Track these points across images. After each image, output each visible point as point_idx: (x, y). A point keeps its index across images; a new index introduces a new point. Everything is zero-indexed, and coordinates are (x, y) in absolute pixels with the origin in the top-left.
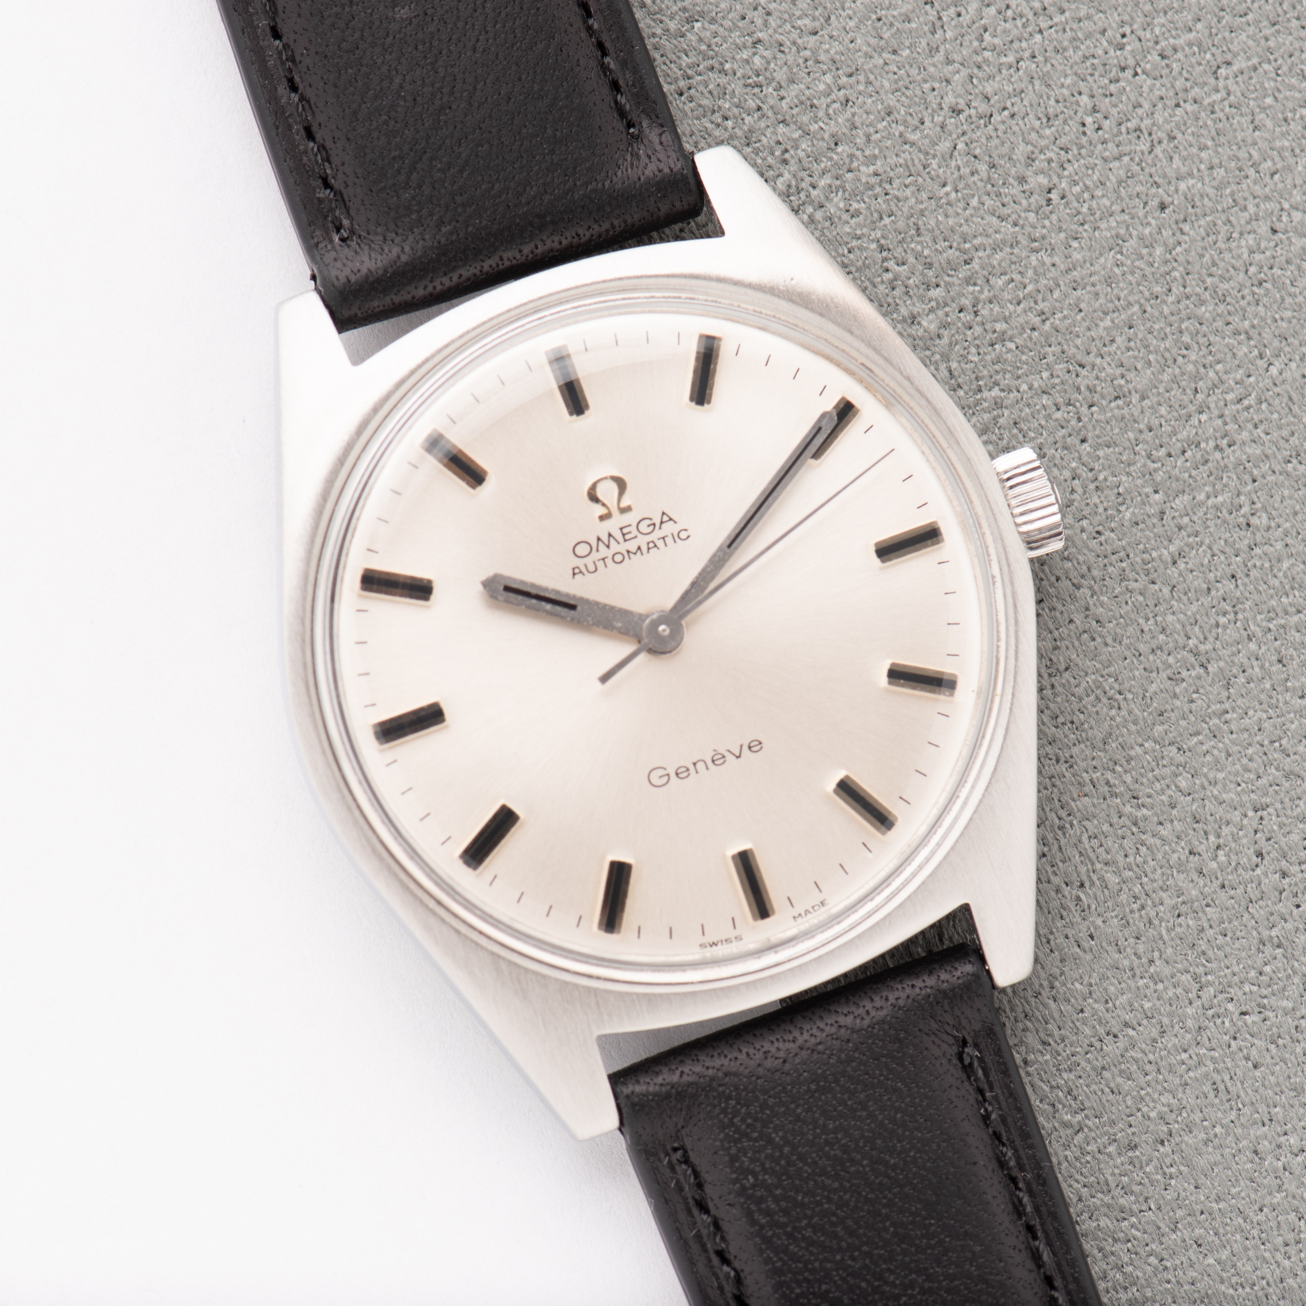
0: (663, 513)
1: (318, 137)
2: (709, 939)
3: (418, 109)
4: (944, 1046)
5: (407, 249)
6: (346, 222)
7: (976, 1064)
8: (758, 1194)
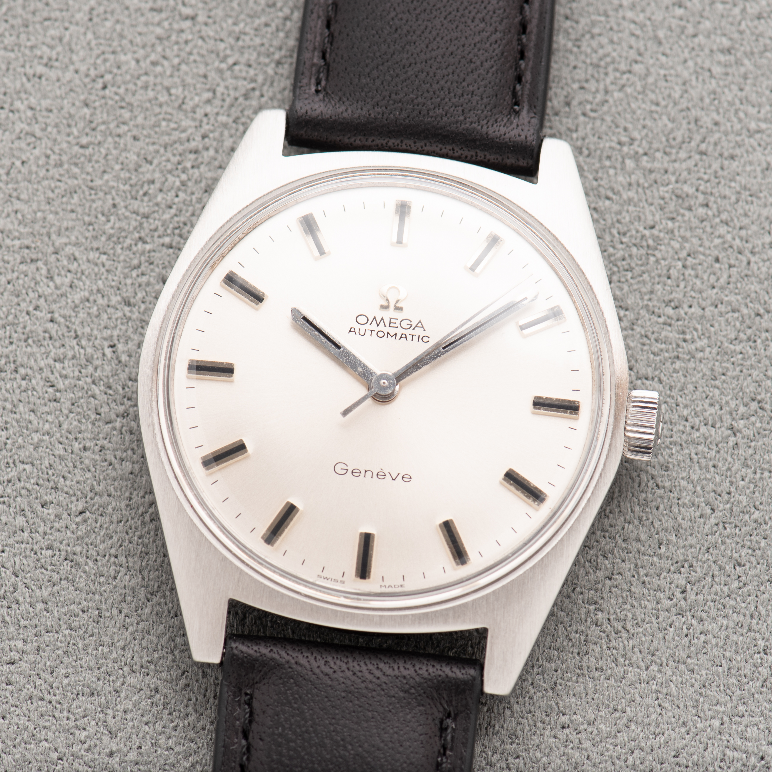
0: (420, 322)
1: (332, 28)
2: (324, 574)
3: (396, 36)
4: (435, 710)
5: (349, 111)
6: (323, 83)
7: (449, 730)
8: (280, 740)
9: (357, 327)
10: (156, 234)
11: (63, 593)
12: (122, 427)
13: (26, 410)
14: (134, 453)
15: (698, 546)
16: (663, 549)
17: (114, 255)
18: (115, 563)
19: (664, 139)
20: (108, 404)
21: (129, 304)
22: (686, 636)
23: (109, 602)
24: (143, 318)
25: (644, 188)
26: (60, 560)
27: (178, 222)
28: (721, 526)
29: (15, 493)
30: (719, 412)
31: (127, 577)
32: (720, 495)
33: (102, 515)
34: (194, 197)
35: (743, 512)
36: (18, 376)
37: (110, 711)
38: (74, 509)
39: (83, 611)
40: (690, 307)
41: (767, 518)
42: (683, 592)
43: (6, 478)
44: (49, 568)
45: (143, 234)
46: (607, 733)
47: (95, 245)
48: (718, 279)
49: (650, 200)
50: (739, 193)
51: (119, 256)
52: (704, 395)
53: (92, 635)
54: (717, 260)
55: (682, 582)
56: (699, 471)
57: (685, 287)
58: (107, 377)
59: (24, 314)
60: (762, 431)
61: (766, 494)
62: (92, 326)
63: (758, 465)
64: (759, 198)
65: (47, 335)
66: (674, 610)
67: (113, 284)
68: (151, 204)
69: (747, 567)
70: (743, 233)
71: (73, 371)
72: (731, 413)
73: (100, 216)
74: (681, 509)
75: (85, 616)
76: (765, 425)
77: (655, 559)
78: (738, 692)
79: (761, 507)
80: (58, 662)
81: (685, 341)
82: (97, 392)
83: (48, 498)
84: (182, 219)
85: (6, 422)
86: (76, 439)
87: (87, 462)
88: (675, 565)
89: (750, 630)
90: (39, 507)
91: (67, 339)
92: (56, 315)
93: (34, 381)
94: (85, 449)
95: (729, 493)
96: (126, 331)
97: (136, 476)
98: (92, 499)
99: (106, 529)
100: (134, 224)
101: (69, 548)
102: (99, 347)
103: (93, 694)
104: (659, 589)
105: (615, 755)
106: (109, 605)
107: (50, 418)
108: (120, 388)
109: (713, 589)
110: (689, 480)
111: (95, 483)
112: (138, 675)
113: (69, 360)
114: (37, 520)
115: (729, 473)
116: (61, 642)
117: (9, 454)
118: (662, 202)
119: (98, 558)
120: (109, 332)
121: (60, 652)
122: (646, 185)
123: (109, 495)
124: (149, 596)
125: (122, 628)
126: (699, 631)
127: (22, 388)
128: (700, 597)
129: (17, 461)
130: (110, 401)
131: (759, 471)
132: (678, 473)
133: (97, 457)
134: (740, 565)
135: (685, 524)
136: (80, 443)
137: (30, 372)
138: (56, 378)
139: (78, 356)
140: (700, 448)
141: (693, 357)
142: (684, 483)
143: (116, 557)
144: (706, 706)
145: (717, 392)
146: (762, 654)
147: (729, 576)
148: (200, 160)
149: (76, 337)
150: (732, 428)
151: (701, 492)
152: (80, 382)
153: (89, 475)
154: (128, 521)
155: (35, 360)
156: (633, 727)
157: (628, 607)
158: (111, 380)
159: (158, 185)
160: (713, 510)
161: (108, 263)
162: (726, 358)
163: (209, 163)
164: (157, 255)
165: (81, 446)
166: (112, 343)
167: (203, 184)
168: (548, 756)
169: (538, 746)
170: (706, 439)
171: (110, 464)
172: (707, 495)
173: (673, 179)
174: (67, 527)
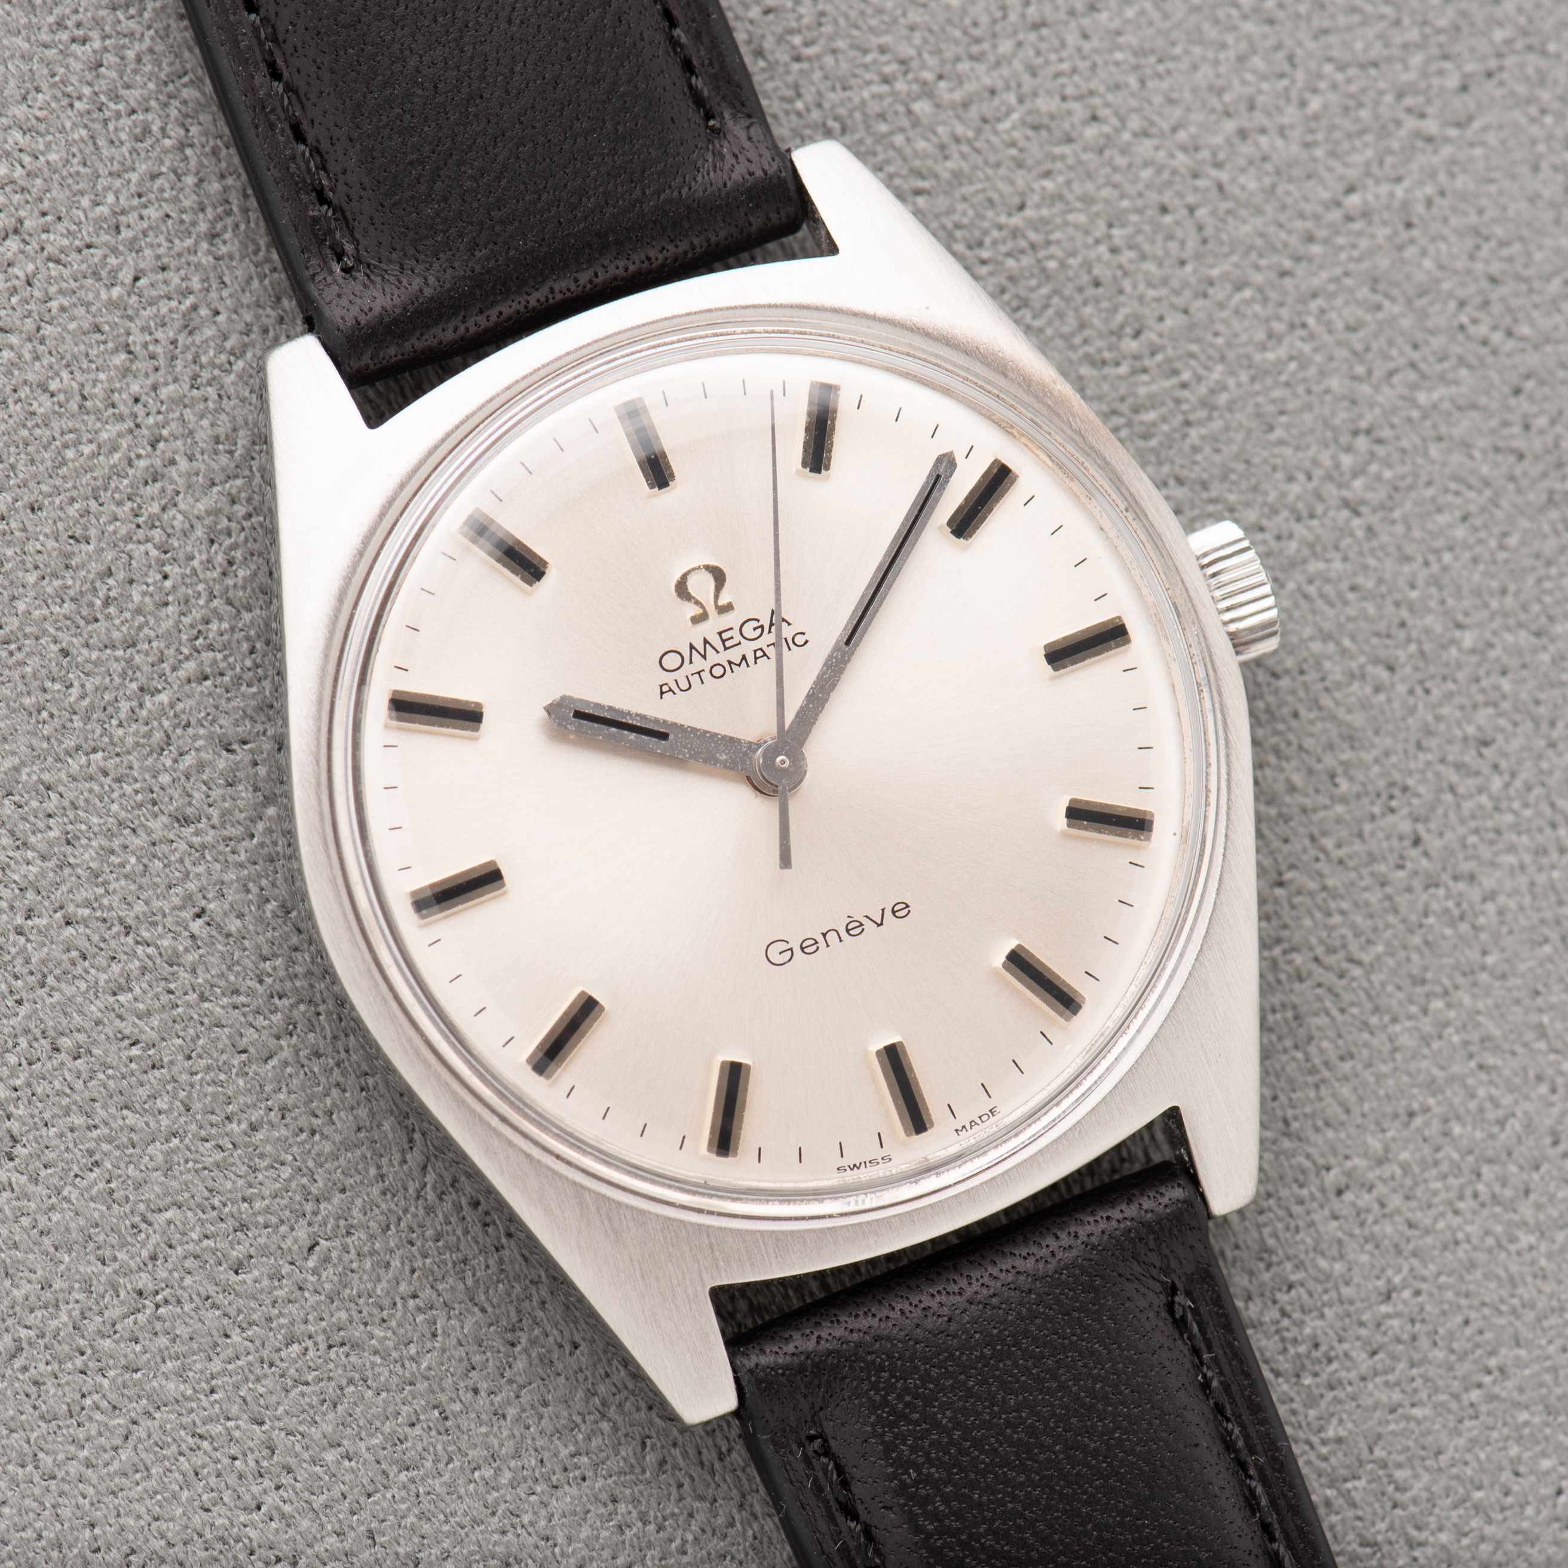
0: (773, 612)
1: (310, 137)
2: (848, 1161)
3: (440, 99)
4: (1150, 1294)
6: (349, 247)
7: (1190, 1317)
8: (923, 1492)
9: (669, 678)
10: (166, 667)
11: (358, 1410)
12: (297, 1052)
13: (113, 1110)
15: (1400, 747)
16: (1344, 785)
17: (114, 745)
18: (419, 1309)
19: (957, 33)
20: (250, 1024)
21: (186, 821)
22: (1462, 918)
23: (448, 1383)
25: (969, 142)
26: (321, 1353)
27: (192, 626)
28: (1419, 691)
29: (176, 1275)
30: (1310, 486)
31: (454, 1323)
32: (1389, 636)
33: (349, 1233)
34: (195, 563)
36: (63, 1056)
38: (295, 1248)
39: (412, 1425)
40: (1161, 319)
42: (1417, 842)
43: (145, 1254)
44: (310, 1378)
45: (143, 680)
46: (1418, 1164)
47: (70, 743)
48: (1183, 243)
49: (992, 159)
50: (1137, 68)
51: (122, 740)
52: (1269, 468)
53: (450, 1461)
54: (1164, 210)
55: (1405, 826)
56: (1331, 612)
57: (1135, 287)
58: (222, 975)
59: (12, 937)
62: (144, 895)
63: (1424, 547)
64: (1175, 58)
65: (74, 954)
66: (1417, 883)
67: (140, 798)
68: (127, 615)
69: (1500, 741)
70: (1182, 136)
71: (157, 997)
72: (1331, 478)
73: (48, 684)
74: (1336, 694)
75: (418, 1431)
77: (1340, 809)
79: (1467, 621)
80: (416, 1540)
81: (1184, 386)
82: (219, 1012)
83: (239, 1252)
84: (197, 614)
85: (91, 1153)
86: (228, 1118)
87: (270, 1149)
88: (1378, 801)
90: (233, 1278)
91: (113, 943)
92: (71, 908)
93: (97, 1052)
94: (254, 1128)
95: (1403, 625)
96: (210, 873)
98: (315, 1213)
99: (371, 1253)
100: (116, 667)
101: (324, 1324)
102: (178, 929)
104: (1372, 858)
105: (1452, 1195)
107: (162, 1104)
108: (253, 984)
110: (1323, 636)
111: (305, 1181)
112: (567, 1487)
113: (138, 979)
114: (241, 1303)
115: (1384, 589)
116: (403, 1500)
117: (127, 1208)
118: (1013, 152)
119: (385, 1314)
120: (180, 891)
121: (411, 1520)
122: (970, 134)
123: (343, 1190)
124: (509, 1336)
125: (494, 1419)
126: (1478, 899)
127: (84, 1075)
129: (149, 1215)
130: (250, 1019)
131: (1432, 558)
133: (284, 1132)
134: (1486, 743)
135: (1358, 719)
136: (239, 1123)
137: (81, 1037)
138: (134, 1025)
139: (150, 964)
140: (1311, 567)
141: (1214, 408)
143: (415, 1296)
145: (1287, 451)
147: (1478, 773)
148: (170, 488)
149: (128, 930)
150: (1346, 504)
152: (180, 1010)
153: (286, 1172)
154: (399, 1219)
155: (80, 1012)
156: (1457, 1130)
157: (1337, 919)
158: (232, 978)
159: (120, 575)
160: (1391, 669)
161: (111, 765)
162: (1269, 381)
163: (189, 487)
164: (188, 704)
165: (244, 1126)
166: (197, 910)
167: (199, 532)
168: (1342, 1257)
169: (1315, 1249)
170: (1311, 546)
171: (313, 1132)
172: (1366, 648)
173: (1012, 98)
174: (301, 1288)
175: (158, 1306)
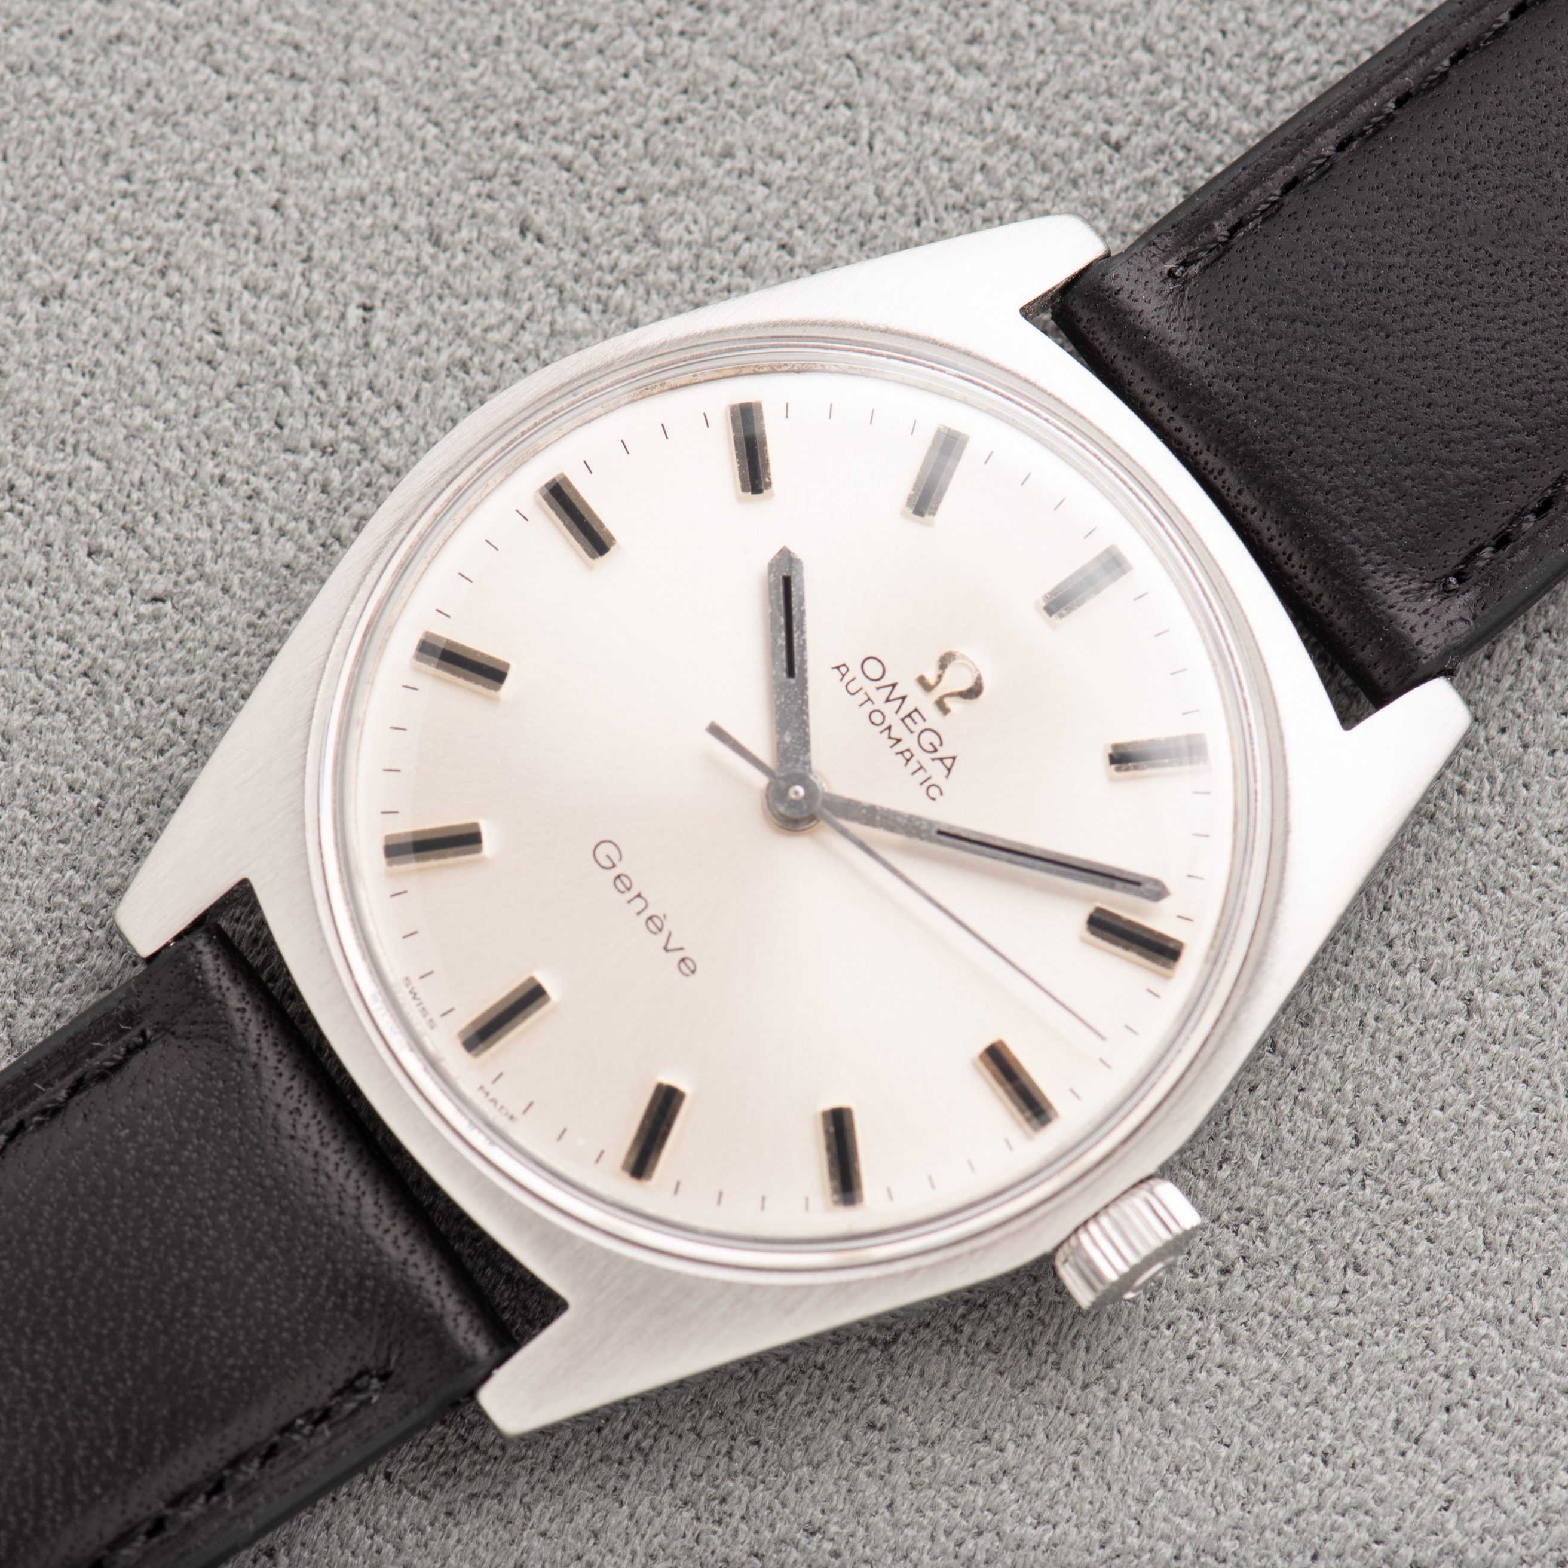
10: (552, 131)
11: (49, 735)
12: (312, 470)
13: (147, 356)
14: (310, 531)
15: (1296, 1197)
16: (1226, 1172)
17: (453, 135)
18: (174, 724)
20: (306, 415)
21: (437, 243)
22: (1190, 1358)
23: (129, 793)
24: (451, 279)
26: (75, 671)
27: (603, 127)
28: (1358, 1177)
29: (49, 505)
30: (1459, 958)
31: (184, 761)
32: (1384, 1118)
33: (193, 621)
34: (657, 92)
35: (1413, 1172)
36: (162, 285)
37: (31, 1001)
38: (146, 586)
39: (71, 789)
40: (1503, 730)
41: (1453, 1203)
42: (1225, 1271)
43: (47, 468)
44: (47, 676)
45: (526, 120)
46: (948, 1474)
47: (426, 99)
51: (461, 141)
52: (1447, 913)
53: (65, 841)
55: (1231, 1252)
56: (1365, 1054)
57: (1511, 688)
58: (329, 362)
59: (230, 171)
60: (1523, 1031)
61: (1474, 1155)
62: (347, 251)
63: (1485, 1092)
65: (254, 231)
67: (425, 189)
68: (569, 68)
69: (1370, 1279)
71: (270, 323)
72: (1481, 971)
73: (462, 47)
74: (1298, 1110)
75: (70, 798)
76: (1534, 1023)
77: (1202, 1184)
78: (1237, 1511)
79: (1452, 1176)
81: (1461, 791)
82: (297, 382)
83: (107, 543)
84: (615, 124)
85: (98, 363)
86: (214, 454)
87: (214, 506)
88: (1234, 1213)
89: (1316, 1402)
90: (82, 553)
91: (287, 256)
92: (289, 201)
93: (186, 308)
94: (222, 480)
95: (1403, 1123)
96: (407, 291)
97: (294, 575)
98: (189, 581)
99: (189, 651)
100: (519, 92)
101: (101, 655)
102: (341, 299)
103: (13, 954)
105: (944, 1522)
106: (123, 800)
107: (184, 392)
108: (343, 396)
109: (1283, 1293)
110: (1340, 1063)
111: (209, 554)
112: (116, 957)
113: (273, 297)
114: (66, 575)
115: (1421, 1084)
117: (74, 426)
119: (148, 700)
120: (373, 277)
123: (225, 590)
125: (128, 853)
126: (1218, 1360)
127: (159, 312)
128: (1253, 1296)
129: (83, 447)
130: (312, 411)
131: (1480, 1106)
132: (1324, 1038)
133: (238, 507)
134: (1357, 1269)
135: (1291, 1143)
136: (217, 466)
137: (187, 286)
138: (232, 321)
139: (293, 297)
140: (1390, 1010)
141: (1462, 830)
142: (1326, 1063)
143: (182, 713)
144: (1163, 1510)
145: (1474, 917)
146: (1318, 1460)
147: (1326, 1281)
148: (703, 25)
149: (307, 259)
150: (1468, 999)
151: (1351, 1095)
152: (274, 350)
153: (205, 534)
154: (237, 654)
155: (208, 270)
156: (1004, 1486)
158: (333, 372)
159: (599, 38)
160: (1357, 1141)
161: (434, 146)
162: (1523, 859)
163: (717, 40)
164: (535, 171)
165: (217, 472)
166: (368, 302)
167: (685, 76)
168: (817, 1467)
169: (806, 1439)
170: (1410, 997)
171: (256, 532)
172: (1359, 1107)
174: (116, 615)
175: (11, 509)
